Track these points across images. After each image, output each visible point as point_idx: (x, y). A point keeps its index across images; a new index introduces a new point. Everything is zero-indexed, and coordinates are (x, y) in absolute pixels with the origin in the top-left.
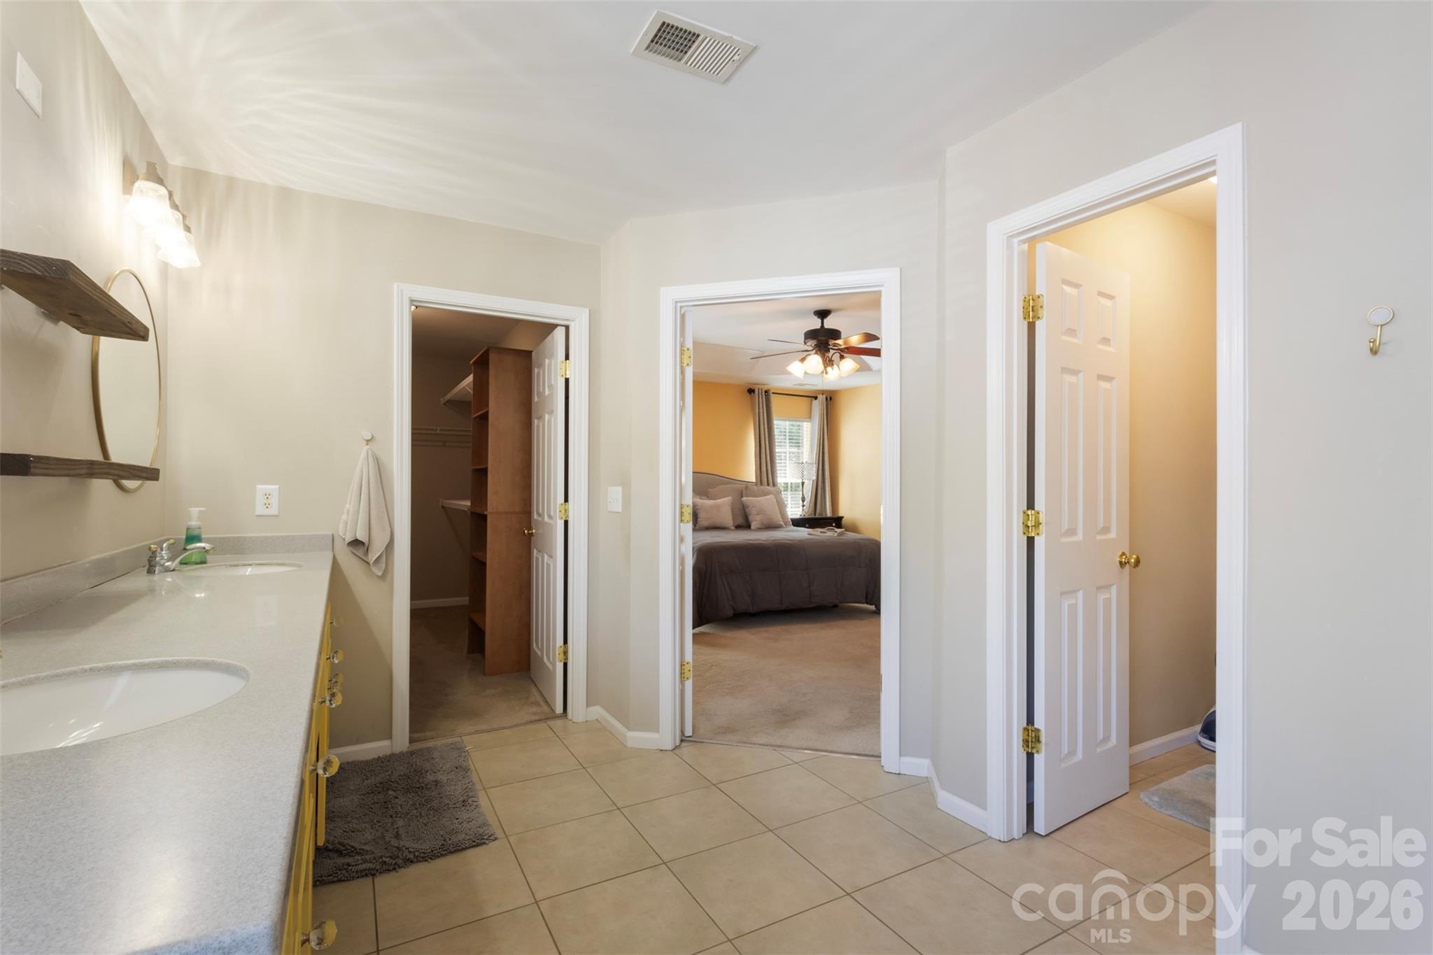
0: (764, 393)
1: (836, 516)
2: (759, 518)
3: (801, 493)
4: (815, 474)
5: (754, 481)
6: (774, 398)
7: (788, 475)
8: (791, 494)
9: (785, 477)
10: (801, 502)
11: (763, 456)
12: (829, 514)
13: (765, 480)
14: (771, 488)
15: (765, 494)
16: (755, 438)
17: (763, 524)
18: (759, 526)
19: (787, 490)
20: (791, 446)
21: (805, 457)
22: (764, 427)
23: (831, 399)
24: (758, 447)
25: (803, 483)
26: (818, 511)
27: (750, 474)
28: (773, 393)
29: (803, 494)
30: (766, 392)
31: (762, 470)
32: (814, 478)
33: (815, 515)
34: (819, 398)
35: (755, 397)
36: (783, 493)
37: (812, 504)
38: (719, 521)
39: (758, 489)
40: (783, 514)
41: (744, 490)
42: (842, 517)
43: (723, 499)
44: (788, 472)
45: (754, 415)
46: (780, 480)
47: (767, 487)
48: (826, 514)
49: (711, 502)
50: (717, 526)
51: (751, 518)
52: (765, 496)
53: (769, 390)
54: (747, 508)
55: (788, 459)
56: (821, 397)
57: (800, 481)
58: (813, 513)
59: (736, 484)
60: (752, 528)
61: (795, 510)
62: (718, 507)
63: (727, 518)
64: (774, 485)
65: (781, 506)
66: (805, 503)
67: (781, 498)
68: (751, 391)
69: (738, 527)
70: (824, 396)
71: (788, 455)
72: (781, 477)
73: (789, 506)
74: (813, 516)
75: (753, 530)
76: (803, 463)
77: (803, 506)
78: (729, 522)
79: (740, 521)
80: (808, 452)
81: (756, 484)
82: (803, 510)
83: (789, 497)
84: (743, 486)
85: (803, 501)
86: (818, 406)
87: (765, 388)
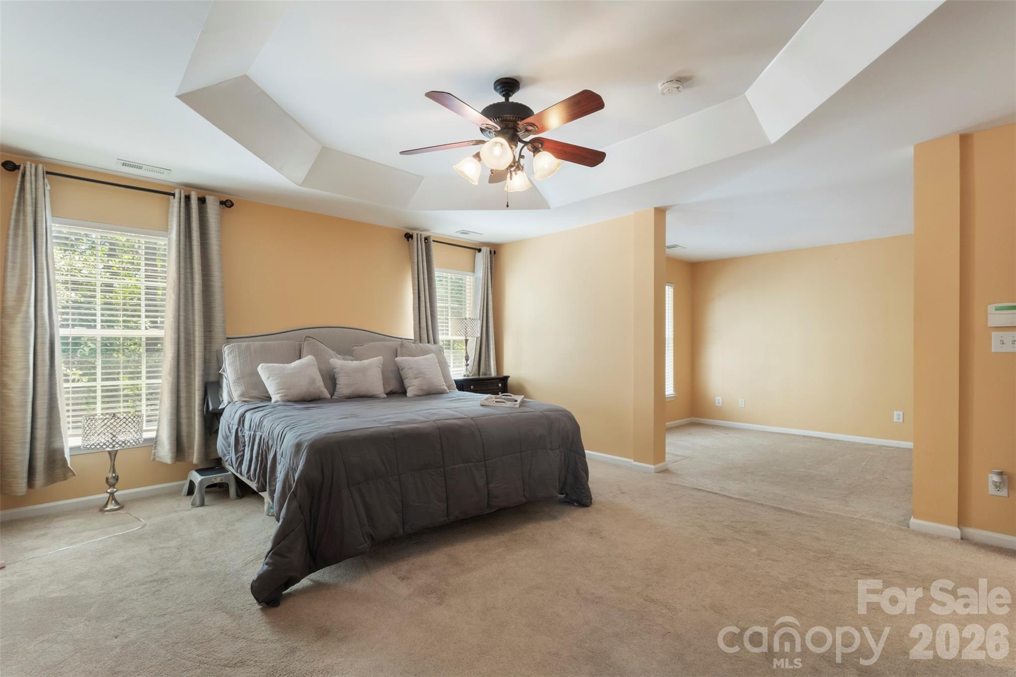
0: (423, 240)
1: (501, 376)
2: (416, 382)
3: (464, 352)
4: (480, 331)
5: (413, 338)
6: (434, 247)
7: (450, 333)
8: (454, 353)
9: (447, 334)
10: (464, 360)
11: (423, 309)
12: (493, 374)
13: (425, 336)
14: (431, 346)
15: (425, 352)
16: (414, 290)
17: (422, 390)
18: (417, 393)
19: (449, 349)
20: (454, 301)
21: (468, 312)
22: (424, 276)
23: (495, 252)
24: (417, 300)
25: (466, 341)
26: (482, 370)
27: (407, 329)
28: (433, 241)
29: (466, 352)
30: (426, 239)
31: (422, 325)
32: (479, 335)
33: (479, 374)
34: (482, 251)
35: (413, 245)
36: (445, 351)
37: (476, 363)
38: (364, 388)
39: (416, 347)
40: (446, 375)
41: (400, 347)
42: (509, 377)
43: (370, 360)
44: (450, 329)
45: (413, 263)
46: (441, 337)
47: (428, 345)
48: (490, 374)
49: (355, 363)
50: (362, 394)
51: (406, 382)
52: (424, 355)
53: (429, 237)
54: (402, 370)
55: (450, 315)
56: (485, 250)
57: (464, 338)
58: (477, 372)
59: (390, 341)
60: (409, 394)
61: (459, 371)
62: (363, 370)
63: (376, 384)
64: (435, 342)
65: (443, 365)
66: (468, 362)
67: (444, 358)
68: (408, 236)
69: (391, 394)
70: (488, 249)
71: (450, 311)
72: (443, 334)
73: (452, 365)
74: (477, 377)
75: (410, 397)
76: (466, 319)
77: (467, 365)
78: (379, 388)
79: (393, 386)
80: (472, 308)
81: (415, 341)
82: (467, 369)
83: (452, 355)
84: (399, 342)
85: (467, 360)
86: (481, 259)
87: (425, 234)
